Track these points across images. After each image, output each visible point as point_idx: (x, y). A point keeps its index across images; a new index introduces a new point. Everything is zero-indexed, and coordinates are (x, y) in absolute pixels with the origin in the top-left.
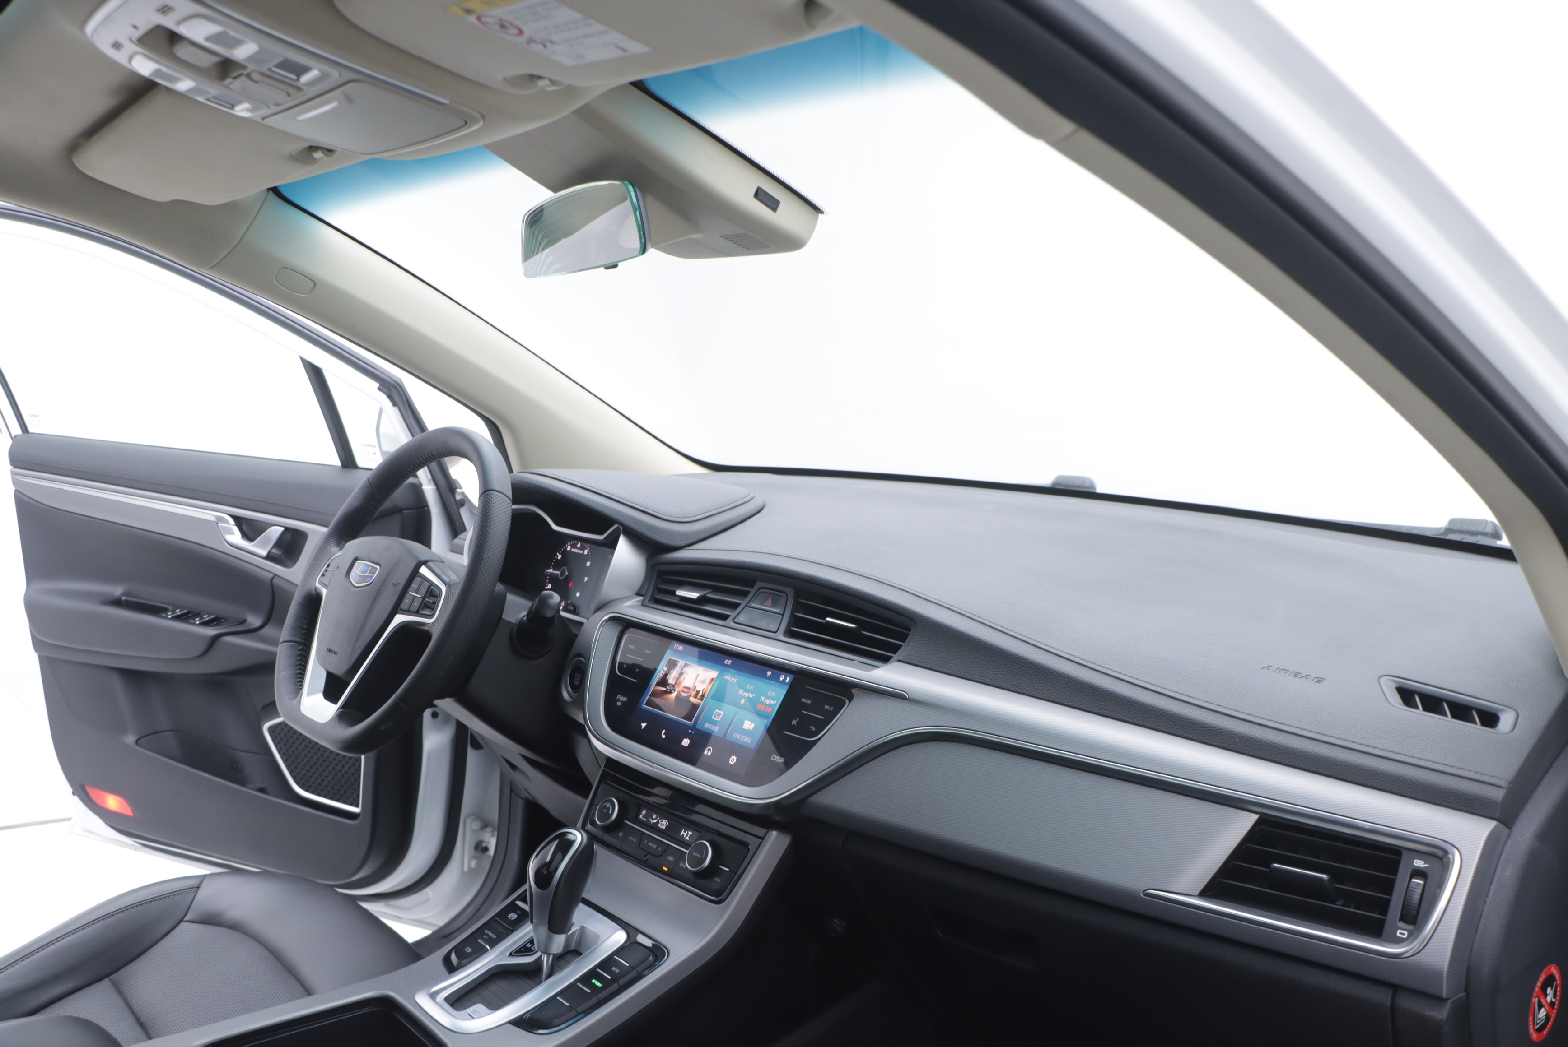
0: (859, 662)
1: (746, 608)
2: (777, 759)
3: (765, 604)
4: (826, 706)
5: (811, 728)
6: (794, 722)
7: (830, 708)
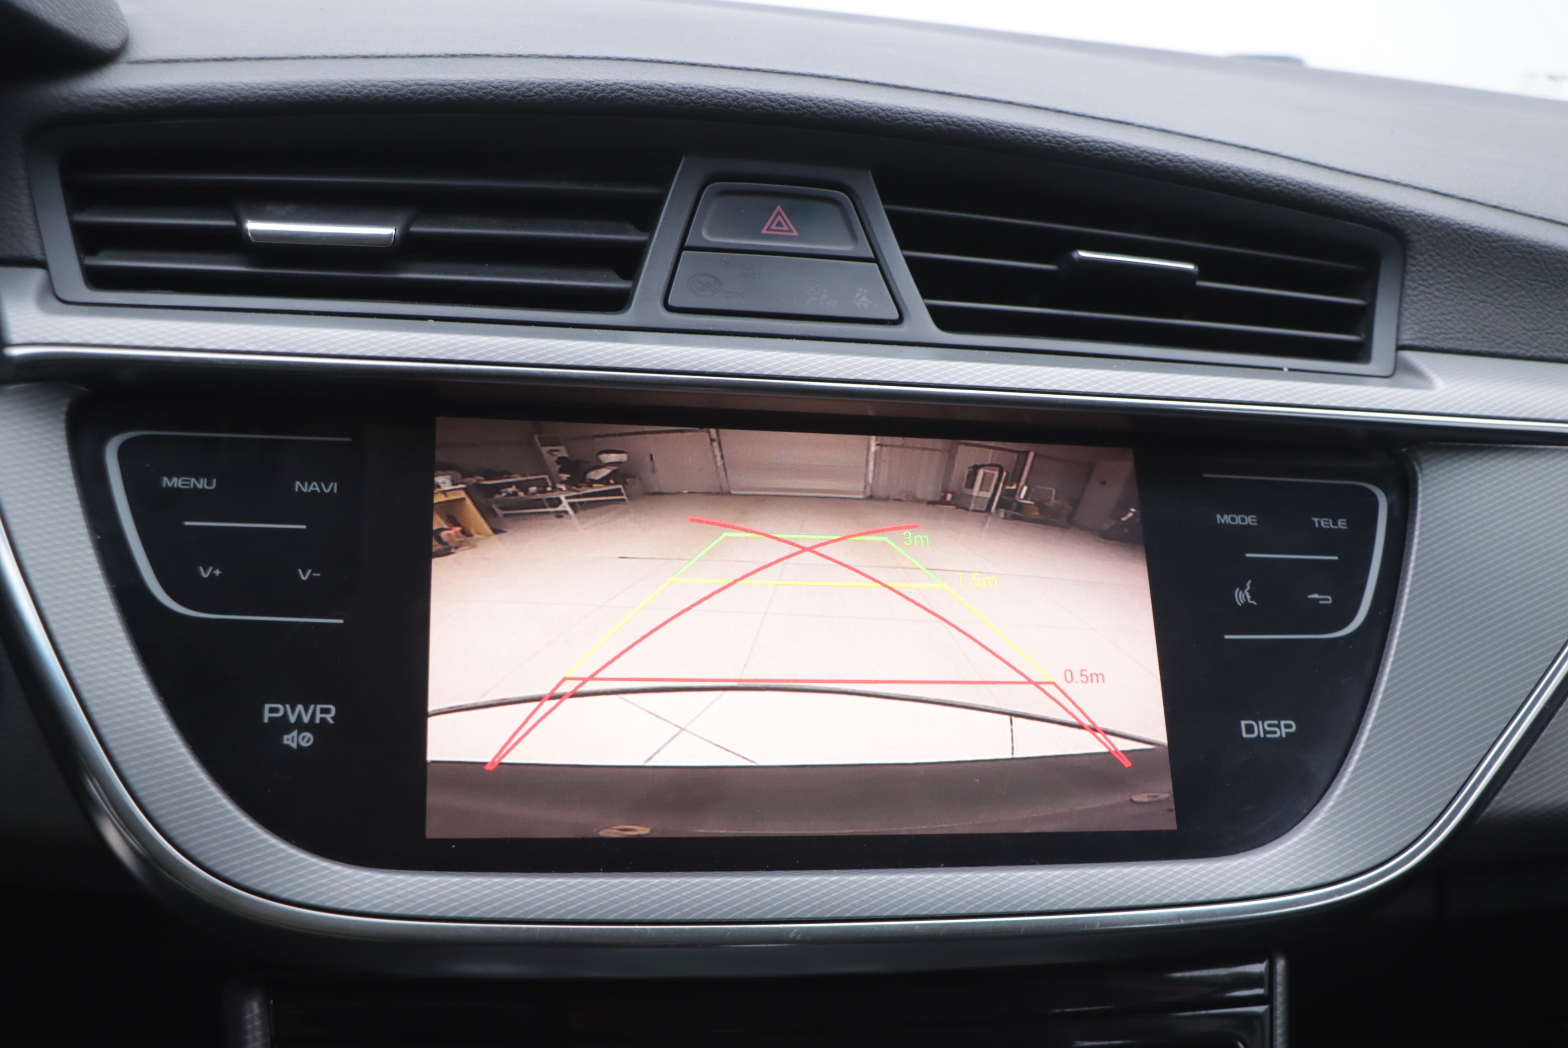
0: (1290, 370)
1: (684, 252)
2: (1266, 732)
3: (764, 231)
4: (1316, 520)
5: (1317, 600)
6: (1242, 596)
7: (1335, 523)
